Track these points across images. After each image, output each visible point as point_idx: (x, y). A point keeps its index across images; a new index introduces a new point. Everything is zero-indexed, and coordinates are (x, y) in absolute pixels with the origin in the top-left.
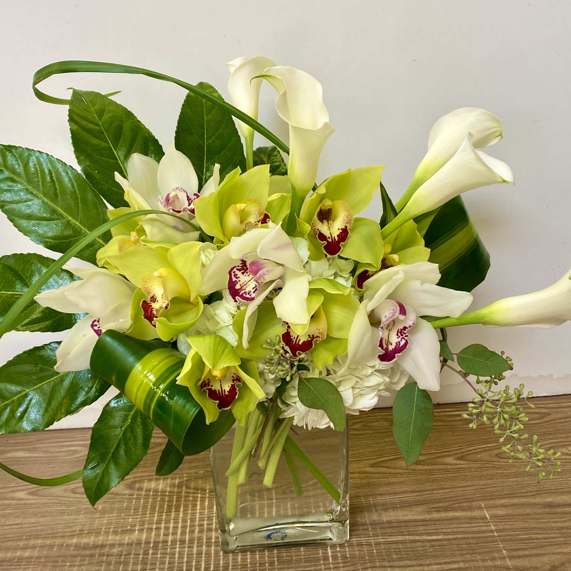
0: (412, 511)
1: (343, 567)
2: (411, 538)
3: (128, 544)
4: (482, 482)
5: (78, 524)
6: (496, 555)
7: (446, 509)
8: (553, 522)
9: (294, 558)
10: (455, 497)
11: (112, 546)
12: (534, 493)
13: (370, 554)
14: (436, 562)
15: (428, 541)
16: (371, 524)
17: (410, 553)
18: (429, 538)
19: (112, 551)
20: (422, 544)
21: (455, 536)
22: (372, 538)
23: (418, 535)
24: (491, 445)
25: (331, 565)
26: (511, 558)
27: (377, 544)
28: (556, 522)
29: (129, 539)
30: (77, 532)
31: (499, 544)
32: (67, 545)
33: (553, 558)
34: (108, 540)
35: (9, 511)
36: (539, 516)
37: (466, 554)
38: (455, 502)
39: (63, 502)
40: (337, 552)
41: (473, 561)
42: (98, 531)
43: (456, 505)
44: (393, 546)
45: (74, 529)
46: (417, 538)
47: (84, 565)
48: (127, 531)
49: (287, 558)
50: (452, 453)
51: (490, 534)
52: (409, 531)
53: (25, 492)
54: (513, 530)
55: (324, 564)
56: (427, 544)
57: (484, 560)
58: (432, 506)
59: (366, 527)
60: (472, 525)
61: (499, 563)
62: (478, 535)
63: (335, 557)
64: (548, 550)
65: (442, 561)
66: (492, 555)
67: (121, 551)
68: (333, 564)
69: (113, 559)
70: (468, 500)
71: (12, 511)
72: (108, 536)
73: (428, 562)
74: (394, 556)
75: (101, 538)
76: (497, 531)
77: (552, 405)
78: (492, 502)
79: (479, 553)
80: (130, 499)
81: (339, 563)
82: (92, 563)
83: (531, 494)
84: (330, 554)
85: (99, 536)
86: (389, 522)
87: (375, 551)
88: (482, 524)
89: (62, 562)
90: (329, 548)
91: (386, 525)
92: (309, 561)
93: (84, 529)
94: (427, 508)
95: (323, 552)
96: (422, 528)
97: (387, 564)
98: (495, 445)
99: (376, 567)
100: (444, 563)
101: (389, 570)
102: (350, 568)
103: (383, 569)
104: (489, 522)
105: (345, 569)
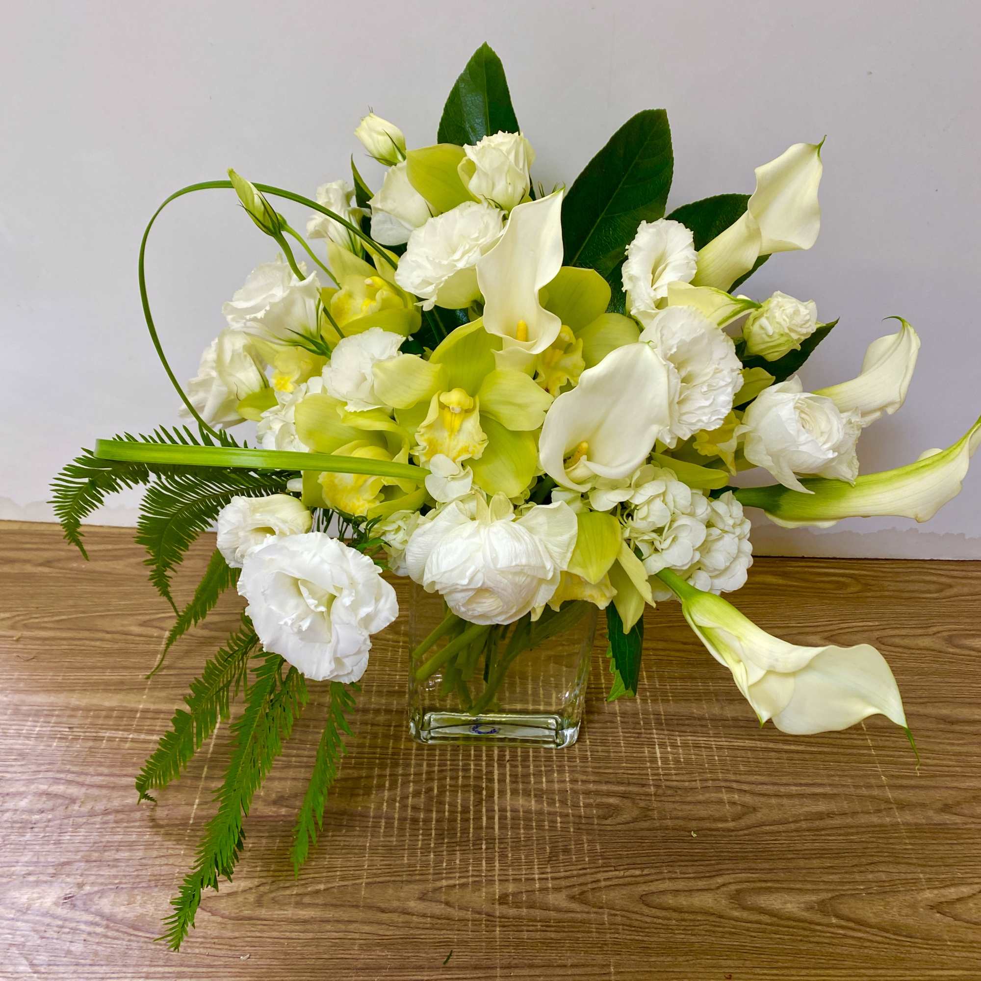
1: (676, 774)
2: (764, 745)
3: (397, 712)
6: (873, 781)
8: (949, 744)
9: (612, 754)
11: (377, 711)
12: (926, 700)
13: (711, 761)
14: (795, 781)
15: (786, 751)
16: (711, 720)
17: (762, 765)
19: (377, 719)
20: (778, 755)
21: (820, 749)
22: (712, 739)
24: (871, 624)
25: (660, 770)
26: (892, 787)
27: (720, 748)
28: (953, 744)
29: (398, 704)
31: (877, 767)
32: (319, 704)
33: (946, 793)
34: (371, 703)
36: (930, 733)
37: (833, 776)
40: (668, 753)
41: (843, 786)
44: (739, 753)
46: (771, 745)
48: (395, 692)
49: (604, 754)
50: (819, 629)
51: (865, 752)
54: (896, 749)
55: (652, 768)
56: (785, 756)
57: (856, 787)
59: (704, 723)
60: (843, 736)
61: (876, 792)
62: (850, 751)
63: (665, 760)
64: (940, 782)
65: (803, 782)
66: (868, 781)
67: (388, 720)
68: (663, 769)
69: (380, 730)
72: (371, 698)
73: (785, 780)
74: (742, 768)
75: (362, 698)
76: (876, 748)
77: (955, 573)
79: (852, 777)
80: (394, 647)
81: (670, 769)
82: (353, 733)
83: (921, 701)
84: (658, 755)
86: (735, 719)
87: (716, 758)
88: (856, 736)
89: (315, 727)
90: (657, 746)
91: (731, 723)
92: (632, 762)
95: (649, 752)
97: (733, 777)
98: (877, 623)
99: (719, 780)
100: (806, 785)
101: (735, 785)
102: (685, 778)
103: (728, 784)
104: (864, 734)
105: (678, 778)
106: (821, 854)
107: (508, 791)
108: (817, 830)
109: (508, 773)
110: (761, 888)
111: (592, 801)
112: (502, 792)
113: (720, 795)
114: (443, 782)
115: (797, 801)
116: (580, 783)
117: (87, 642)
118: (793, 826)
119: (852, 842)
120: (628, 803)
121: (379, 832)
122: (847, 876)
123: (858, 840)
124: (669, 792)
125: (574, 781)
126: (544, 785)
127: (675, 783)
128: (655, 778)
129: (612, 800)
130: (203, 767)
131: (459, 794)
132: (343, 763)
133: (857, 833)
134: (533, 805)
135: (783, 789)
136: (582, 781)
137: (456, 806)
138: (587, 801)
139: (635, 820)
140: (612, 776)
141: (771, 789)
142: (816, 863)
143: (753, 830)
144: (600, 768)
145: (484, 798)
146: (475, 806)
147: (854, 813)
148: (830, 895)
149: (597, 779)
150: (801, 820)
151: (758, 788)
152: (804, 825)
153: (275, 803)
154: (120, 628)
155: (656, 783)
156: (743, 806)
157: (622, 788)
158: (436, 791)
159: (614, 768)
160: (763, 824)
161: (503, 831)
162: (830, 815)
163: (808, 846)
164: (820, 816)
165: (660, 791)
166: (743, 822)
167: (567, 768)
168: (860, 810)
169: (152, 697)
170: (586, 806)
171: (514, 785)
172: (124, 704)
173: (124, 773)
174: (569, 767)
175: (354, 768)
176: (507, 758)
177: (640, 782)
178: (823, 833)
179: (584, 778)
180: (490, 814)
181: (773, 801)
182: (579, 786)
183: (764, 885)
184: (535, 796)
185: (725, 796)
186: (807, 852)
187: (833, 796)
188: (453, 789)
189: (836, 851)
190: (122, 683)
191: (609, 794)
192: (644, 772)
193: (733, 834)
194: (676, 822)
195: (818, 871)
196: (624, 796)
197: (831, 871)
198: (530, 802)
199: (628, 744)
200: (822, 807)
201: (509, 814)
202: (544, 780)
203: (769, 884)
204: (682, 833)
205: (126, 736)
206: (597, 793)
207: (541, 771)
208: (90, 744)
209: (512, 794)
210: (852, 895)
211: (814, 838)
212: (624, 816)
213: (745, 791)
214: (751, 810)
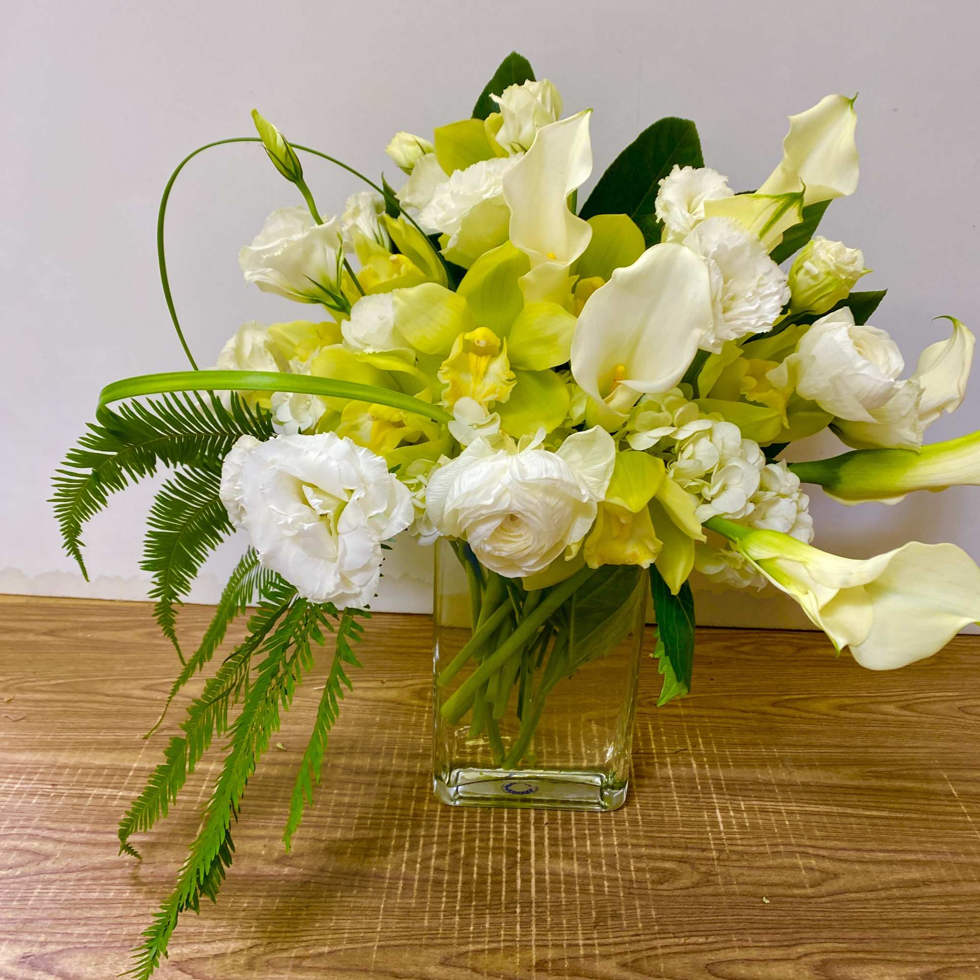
0: (839, 773)
1: (741, 839)
2: (841, 810)
3: (421, 774)
4: (940, 744)
6: (973, 849)
7: (891, 776)
9: (666, 819)
10: (902, 760)
11: (398, 773)
13: (781, 824)
14: (881, 847)
15: (867, 817)
16: (778, 785)
18: (867, 813)
19: (398, 780)
20: (858, 821)
21: (907, 815)
22: (781, 804)
23: (849, 806)
24: (951, 694)
25: (723, 835)
27: (790, 813)
29: (421, 766)
30: (346, 750)
31: (975, 834)
32: (332, 766)
34: (392, 766)
37: (926, 842)
38: (902, 767)
40: (731, 817)
41: (938, 853)
42: (377, 751)
43: (905, 772)
44: (813, 818)
46: (849, 811)
47: (358, 795)
48: (419, 754)
49: (656, 818)
50: (892, 699)
51: (960, 818)
52: (836, 800)
55: (712, 832)
56: (866, 821)
57: (955, 854)
58: (867, 770)
59: (770, 788)
60: (931, 802)
61: (977, 860)
62: (942, 818)
63: (728, 825)
65: (890, 848)
66: (967, 848)
67: (411, 782)
68: (726, 833)
69: (400, 792)
70: (923, 767)
72: (391, 760)
73: (869, 845)
74: (817, 833)
75: (381, 761)
76: (971, 814)
78: (959, 773)
79: (946, 843)
80: (419, 712)
81: (733, 833)
82: (370, 794)
84: (720, 819)
85: (379, 758)
86: (804, 784)
87: (787, 823)
88: (946, 803)
89: (327, 788)
90: (718, 811)
91: (801, 788)
92: (690, 826)
93: (355, 746)
94: (861, 772)
95: (708, 816)
96: (855, 798)
97: (808, 843)
98: (957, 694)
99: (790, 845)
100: (895, 851)
101: (810, 851)
102: (752, 842)
103: (802, 849)
104: (957, 801)
105: (744, 843)
106: (920, 924)
107: (547, 854)
108: (913, 898)
109: (547, 836)
110: (850, 959)
111: (644, 865)
112: (540, 855)
113: (795, 861)
114: (472, 844)
115: (885, 868)
116: (630, 847)
117: (84, 705)
118: (883, 894)
119: (956, 911)
120: (686, 867)
121: (396, 894)
122: (955, 947)
123: (964, 910)
124: (734, 857)
125: (622, 845)
126: (588, 848)
127: (740, 848)
128: (718, 842)
129: (668, 865)
130: (199, 825)
131: (490, 856)
132: (357, 824)
133: (961, 902)
134: (576, 868)
135: (867, 856)
136: (632, 845)
137: (487, 869)
138: (639, 865)
139: (696, 885)
140: (667, 840)
141: (853, 855)
142: (914, 933)
143: (836, 897)
144: (653, 832)
145: (519, 860)
146: (508, 869)
147: (955, 882)
148: (936, 968)
149: (649, 842)
150: (892, 888)
151: (839, 854)
152: (896, 893)
153: (277, 862)
154: (120, 692)
155: (719, 847)
156: (821, 872)
157: (678, 853)
158: (463, 853)
159: (671, 832)
160: (846, 892)
161: (540, 894)
162: (926, 883)
163: (905, 915)
164: (914, 884)
165: (724, 856)
166: (823, 889)
167: (614, 831)
168: (960, 877)
169: (148, 756)
170: (638, 870)
171: (554, 848)
172: (117, 763)
173: (109, 829)
174: (617, 830)
175: (370, 828)
176: (546, 821)
177: (699, 846)
178: (920, 901)
179: (635, 842)
180: (526, 877)
181: (857, 867)
182: (629, 850)
183: (854, 955)
184: (578, 859)
185: (800, 862)
186: (902, 921)
187: (927, 863)
188: (482, 851)
189: (938, 921)
190: (117, 742)
191: (664, 858)
192: (704, 836)
193: (812, 900)
194: (744, 887)
195: (919, 942)
196: (681, 860)
197: (933, 941)
198: (573, 865)
199: (684, 808)
200: (915, 874)
201: (547, 877)
202: (588, 843)
203: (860, 955)
204: (752, 899)
205: (114, 793)
206: (650, 857)
207: (585, 834)
208: (75, 801)
209: (551, 857)
210: (962, 968)
211: (909, 906)
212: (683, 881)
213: (824, 857)
214: (832, 876)
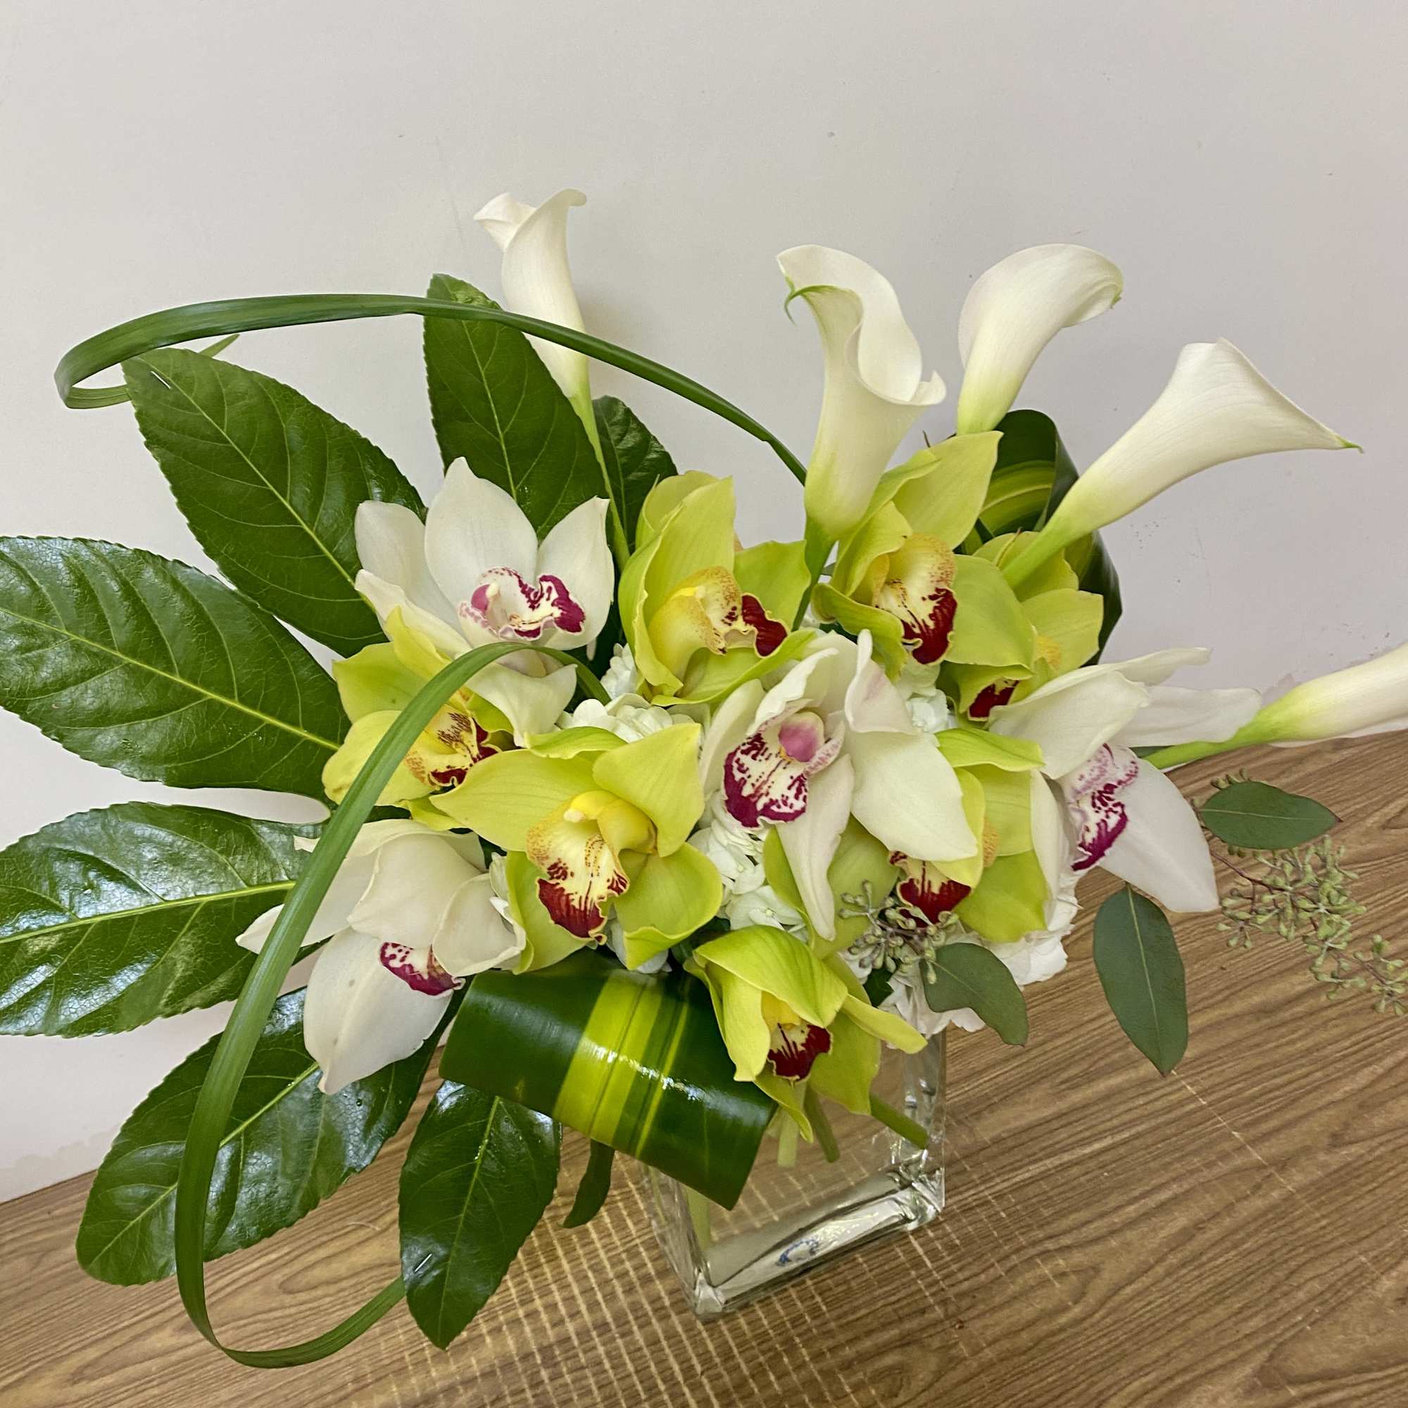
0: (1028, 1102)
1: (960, 1269)
2: (1056, 1161)
3: (484, 1375)
5: (340, 1365)
6: (1227, 1146)
7: (1089, 1077)
8: (1287, 1044)
9: (853, 1284)
10: (1090, 1046)
11: (450, 1391)
12: (1227, 993)
13: (998, 1222)
14: (1126, 1198)
15: (1090, 1157)
16: (965, 1157)
17: (1070, 1195)
18: (1088, 1150)
20: (1082, 1168)
21: (1133, 1131)
22: (982, 1188)
23: (1063, 1150)
25: (935, 1274)
26: (1253, 1142)
27: (999, 1196)
28: (1293, 1042)
29: (478, 1362)
30: (351, 1387)
31: (1219, 1122)
33: (1324, 1117)
34: (432, 1382)
35: (156, 1391)
36: (1257, 1040)
37: (1170, 1164)
38: (1096, 1057)
39: (276, 1323)
40: (932, 1240)
41: (1191, 1172)
42: (396, 1366)
43: (1102, 1063)
45: (338, 1381)
46: (1066, 1157)
49: (840, 1289)
51: (1192, 1106)
52: (1044, 1149)
53: (168, 1330)
54: (1230, 1082)
55: (920, 1277)
56: (1092, 1164)
57: (1210, 1165)
58: (1058, 1081)
59: (958, 1166)
60: (1151, 1097)
61: (1238, 1161)
62: (1172, 1115)
63: (933, 1254)
64: (1309, 1103)
65: (1136, 1193)
66: (1219, 1148)
67: (476, 1397)
68: (938, 1269)
70: (1118, 1045)
71: (165, 1388)
72: (428, 1372)
73: (1113, 1201)
74: (1046, 1213)
75: (413, 1381)
76: (1203, 1093)
79: (1195, 1153)
81: (947, 1265)
83: (1220, 997)
84: (920, 1251)
85: (409, 1377)
86: (997, 1141)
87: (1003, 1215)
88: (1169, 1089)
90: (911, 1237)
91: (995, 1149)
92: (887, 1281)
93: (361, 1373)
94: (1052, 1087)
95: (904, 1251)
96: (1063, 1134)
97: (1041, 1234)
99: (1023, 1248)
100: (1143, 1196)
101: (1050, 1245)
102: (975, 1269)
103: (1039, 1248)
104: (1177, 1081)
105: (967, 1273)
106: (1219, 1294)
108: (1194, 1259)
109: (711, 1393)
110: (1171, 1392)
111: (860, 1376)
113: (1038, 1272)
115: (1144, 1228)
116: (828, 1355)
118: (1160, 1270)
119: (1249, 1252)
120: (915, 1351)
122: (1271, 1310)
123: (1255, 1246)
124: (965, 1303)
125: (817, 1357)
126: (776, 1386)
127: (966, 1285)
128: (934, 1289)
129: (890, 1360)
133: (1249, 1236)
135: (1116, 1219)
136: (830, 1350)
138: (854, 1379)
139: (939, 1375)
140: (869, 1320)
141: (1100, 1226)
142: (1220, 1312)
143: (1111, 1304)
144: (845, 1314)
147: (1230, 1207)
148: (1266, 1353)
149: (850, 1335)
150: (1166, 1254)
151: (1084, 1234)
152: (1173, 1260)
155: (939, 1297)
156: (1078, 1272)
157: (894, 1332)
159: (866, 1304)
160: (1118, 1289)
162: (1198, 1227)
163: (1197, 1289)
164: (1187, 1235)
165: (952, 1309)
166: (1091, 1299)
167: (797, 1340)
168: (1232, 1199)
170: (856, 1388)
174: (799, 1335)
176: (699, 1369)
177: (914, 1307)
178: (1204, 1258)
179: (831, 1343)
181: (1113, 1243)
182: (830, 1361)
183: (1170, 1386)
185: (1046, 1270)
186: (1199, 1301)
187: (1187, 1195)
189: (1237, 1279)
191: (881, 1351)
192: (913, 1288)
193: (1086, 1324)
194: (999, 1346)
195: (1230, 1323)
196: (904, 1342)
197: (1247, 1313)
200: (1181, 1220)
202: (772, 1378)
203: (1179, 1381)
204: (1015, 1360)
206: (863, 1358)
207: (760, 1364)
210: (1293, 1337)
211: (1196, 1273)
212: (921, 1376)
213: (1068, 1247)
214: (1092, 1273)
